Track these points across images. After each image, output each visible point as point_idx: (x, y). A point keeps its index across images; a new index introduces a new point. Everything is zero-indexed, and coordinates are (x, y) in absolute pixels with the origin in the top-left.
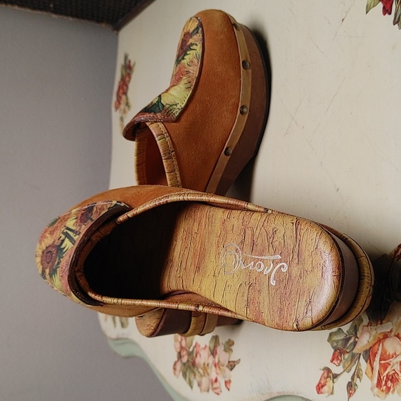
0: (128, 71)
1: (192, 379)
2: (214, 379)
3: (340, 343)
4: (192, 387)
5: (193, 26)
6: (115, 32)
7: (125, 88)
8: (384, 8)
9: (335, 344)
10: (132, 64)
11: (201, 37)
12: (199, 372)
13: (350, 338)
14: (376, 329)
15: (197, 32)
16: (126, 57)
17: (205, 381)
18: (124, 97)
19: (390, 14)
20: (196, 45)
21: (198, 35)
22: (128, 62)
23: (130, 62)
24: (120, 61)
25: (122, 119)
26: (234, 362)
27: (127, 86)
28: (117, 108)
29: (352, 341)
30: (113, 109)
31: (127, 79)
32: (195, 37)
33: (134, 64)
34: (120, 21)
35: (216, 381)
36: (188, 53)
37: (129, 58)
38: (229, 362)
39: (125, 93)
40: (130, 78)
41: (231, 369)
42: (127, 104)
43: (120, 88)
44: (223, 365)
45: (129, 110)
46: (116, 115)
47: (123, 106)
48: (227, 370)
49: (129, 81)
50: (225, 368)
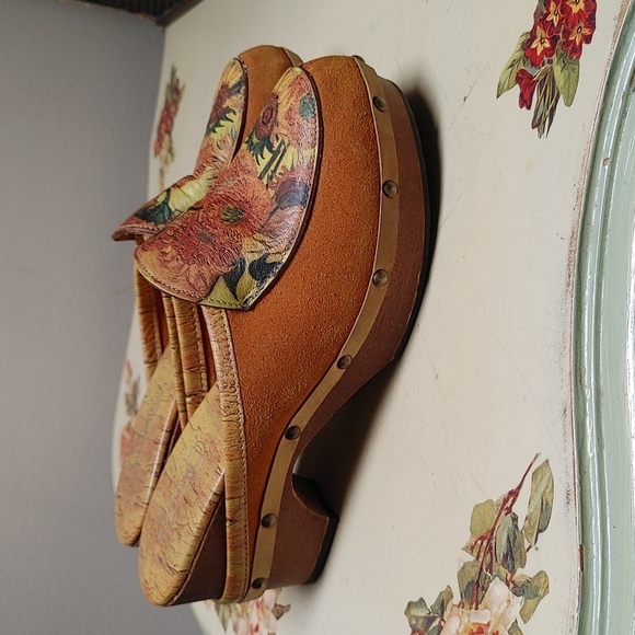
0: (175, 96)
1: (227, 616)
2: (254, 626)
3: (421, 621)
4: (225, 629)
5: (235, 77)
6: (160, 28)
7: (169, 123)
8: (522, 95)
9: (414, 622)
10: (180, 86)
11: (243, 101)
12: (236, 609)
13: (433, 619)
14: (468, 616)
15: (239, 91)
16: (173, 73)
17: (242, 624)
18: (166, 137)
19: (529, 108)
20: (235, 113)
21: (239, 96)
22: (175, 82)
23: (178, 81)
24: (165, 78)
25: (162, 172)
26: (282, 607)
27: (172, 120)
28: (157, 153)
29: (436, 623)
30: (152, 152)
31: (173, 109)
32: (234, 97)
33: (184, 87)
34: (167, 12)
35: (257, 629)
36: (222, 122)
37: (178, 75)
38: (276, 605)
39: (169, 132)
40: (177, 108)
41: (278, 618)
42: (170, 150)
43: (163, 121)
44: (268, 608)
45: (173, 160)
46: (155, 164)
47: (164, 152)
48: (272, 617)
49: (175, 113)
50: (269, 612)
